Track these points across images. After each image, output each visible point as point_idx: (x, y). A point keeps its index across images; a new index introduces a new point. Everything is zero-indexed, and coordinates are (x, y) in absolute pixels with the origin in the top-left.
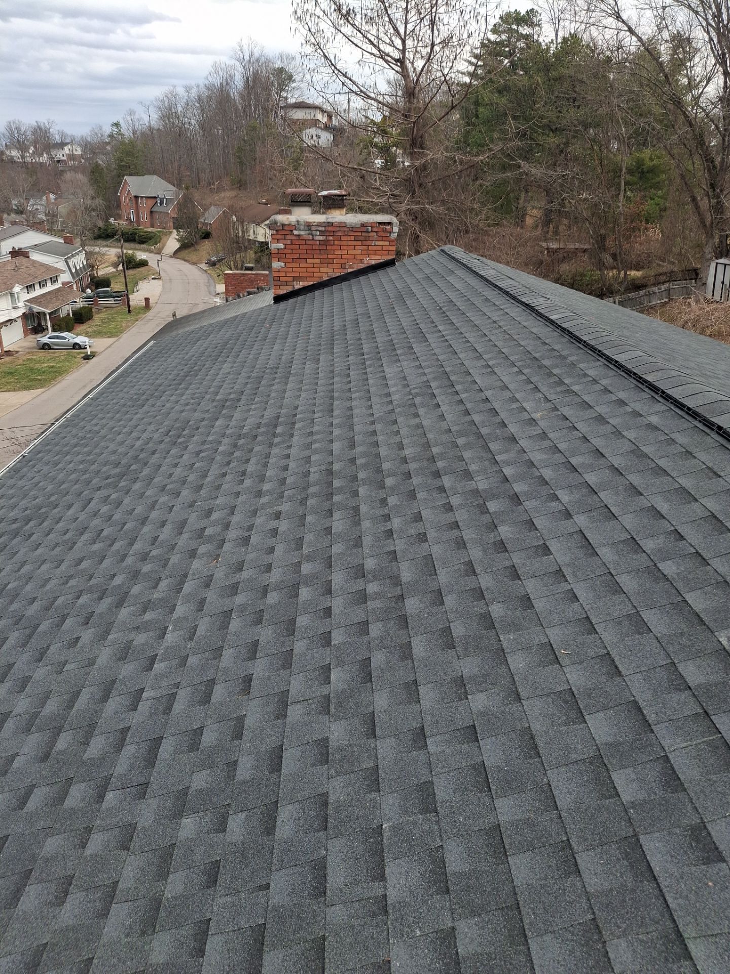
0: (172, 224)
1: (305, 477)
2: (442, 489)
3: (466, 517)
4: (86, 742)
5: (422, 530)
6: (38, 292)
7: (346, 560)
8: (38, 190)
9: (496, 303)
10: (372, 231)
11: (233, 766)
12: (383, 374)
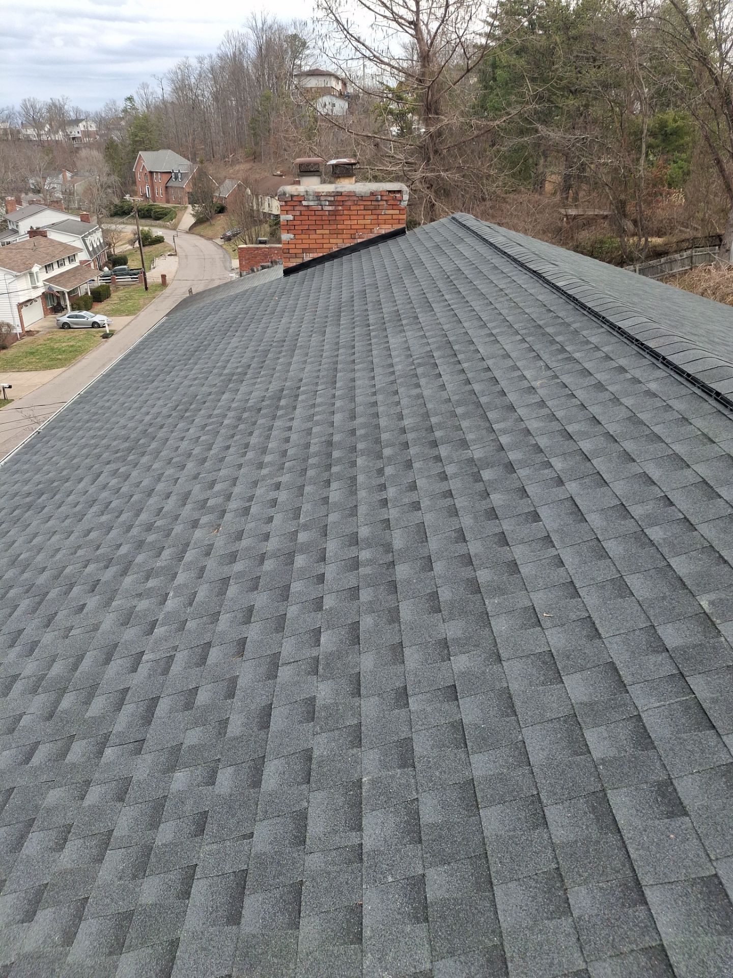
0: (187, 199)
1: (305, 449)
2: (438, 459)
3: (460, 485)
4: (88, 702)
5: (416, 499)
6: (57, 271)
7: (341, 529)
8: (54, 168)
9: (504, 271)
10: (381, 200)
11: (224, 723)
12: (387, 345)
